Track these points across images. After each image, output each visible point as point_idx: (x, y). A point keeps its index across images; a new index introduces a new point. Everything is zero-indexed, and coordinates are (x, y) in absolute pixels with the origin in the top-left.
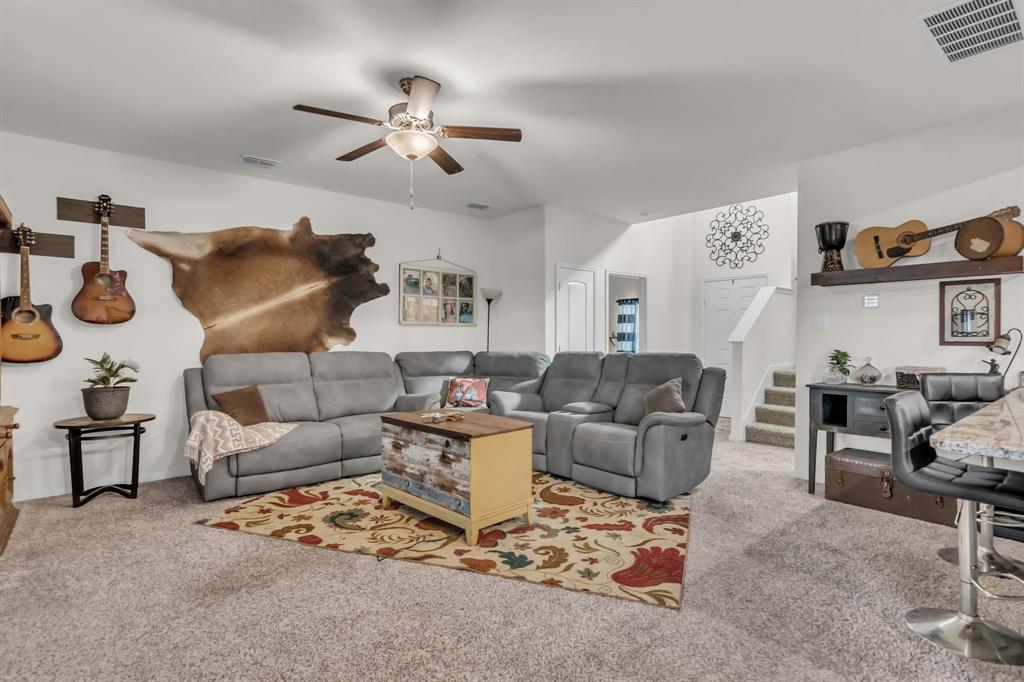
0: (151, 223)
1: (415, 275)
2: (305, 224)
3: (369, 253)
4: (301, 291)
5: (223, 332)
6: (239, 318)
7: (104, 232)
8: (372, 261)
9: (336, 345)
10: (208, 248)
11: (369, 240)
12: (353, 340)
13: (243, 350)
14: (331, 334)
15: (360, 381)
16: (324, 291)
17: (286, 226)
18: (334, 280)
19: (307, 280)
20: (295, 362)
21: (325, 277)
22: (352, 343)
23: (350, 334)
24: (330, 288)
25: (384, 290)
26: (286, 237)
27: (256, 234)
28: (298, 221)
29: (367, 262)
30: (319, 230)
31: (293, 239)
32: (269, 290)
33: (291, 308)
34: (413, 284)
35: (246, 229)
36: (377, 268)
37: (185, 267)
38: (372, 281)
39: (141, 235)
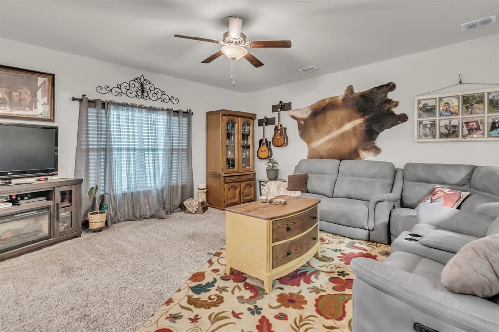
0: (293, 107)
1: (431, 103)
2: (350, 89)
3: (391, 95)
4: (348, 127)
5: (315, 149)
8: (394, 100)
10: (310, 112)
11: (391, 87)
12: (379, 154)
14: (364, 150)
17: (339, 93)
18: (367, 117)
19: (350, 120)
20: (332, 164)
21: (361, 117)
22: (379, 156)
23: (377, 150)
24: (365, 122)
25: (403, 118)
26: (340, 99)
27: (328, 101)
28: (346, 88)
29: (389, 101)
31: (344, 100)
32: (333, 128)
33: (343, 136)
34: (428, 110)
35: (324, 100)
36: (396, 104)
37: (302, 122)
39: (291, 113)
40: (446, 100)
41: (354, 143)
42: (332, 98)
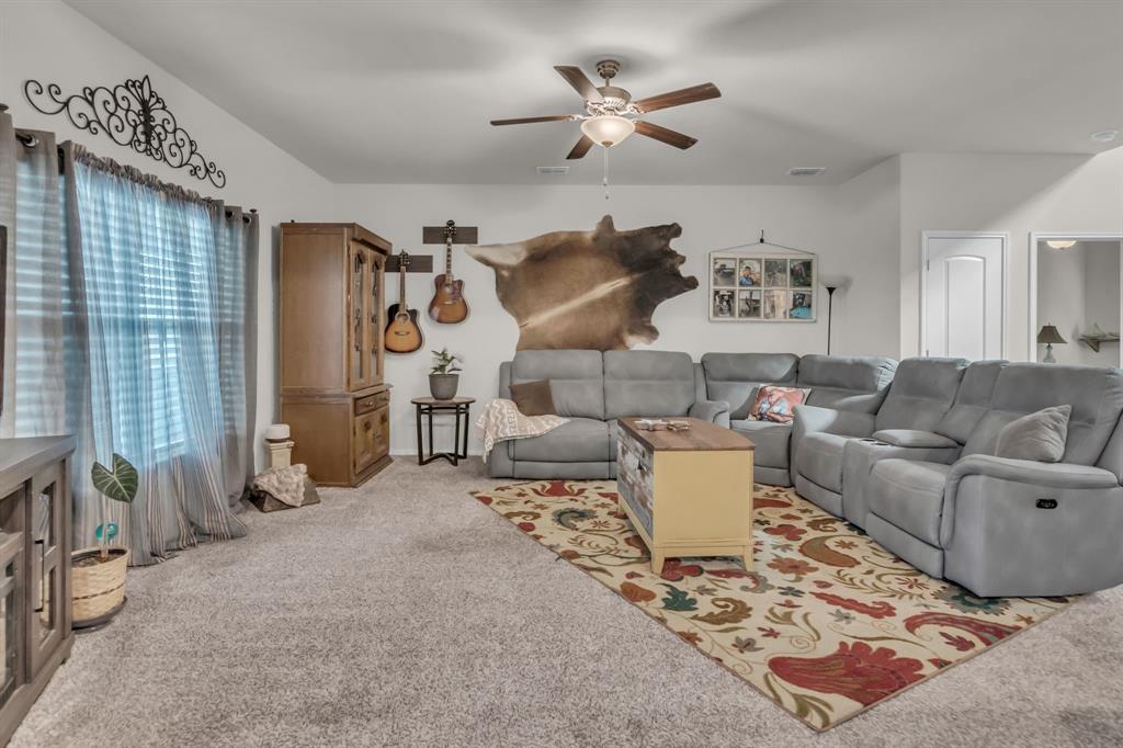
0: (482, 239)
1: (730, 265)
2: (607, 222)
3: (674, 244)
4: (603, 290)
5: (534, 329)
6: (549, 317)
7: (449, 250)
8: (678, 252)
9: (637, 344)
10: (524, 255)
11: (675, 230)
12: (655, 339)
13: (551, 347)
14: (632, 332)
15: (653, 382)
16: (625, 288)
17: (589, 227)
18: (636, 276)
19: (608, 278)
20: (588, 360)
21: (627, 274)
22: (655, 342)
23: (653, 333)
24: (632, 285)
25: (691, 283)
26: (589, 237)
27: (563, 237)
28: (600, 220)
29: (673, 254)
30: (622, 226)
31: (596, 239)
32: (574, 290)
33: (592, 306)
34: (726, 274)
35: (554, 234)
36: (683, 259)
37: (505, 273)
38: (677, 275)
39: (475, 250)
40: (747, 263)
41: (613, 320)
42: (572, 233)
